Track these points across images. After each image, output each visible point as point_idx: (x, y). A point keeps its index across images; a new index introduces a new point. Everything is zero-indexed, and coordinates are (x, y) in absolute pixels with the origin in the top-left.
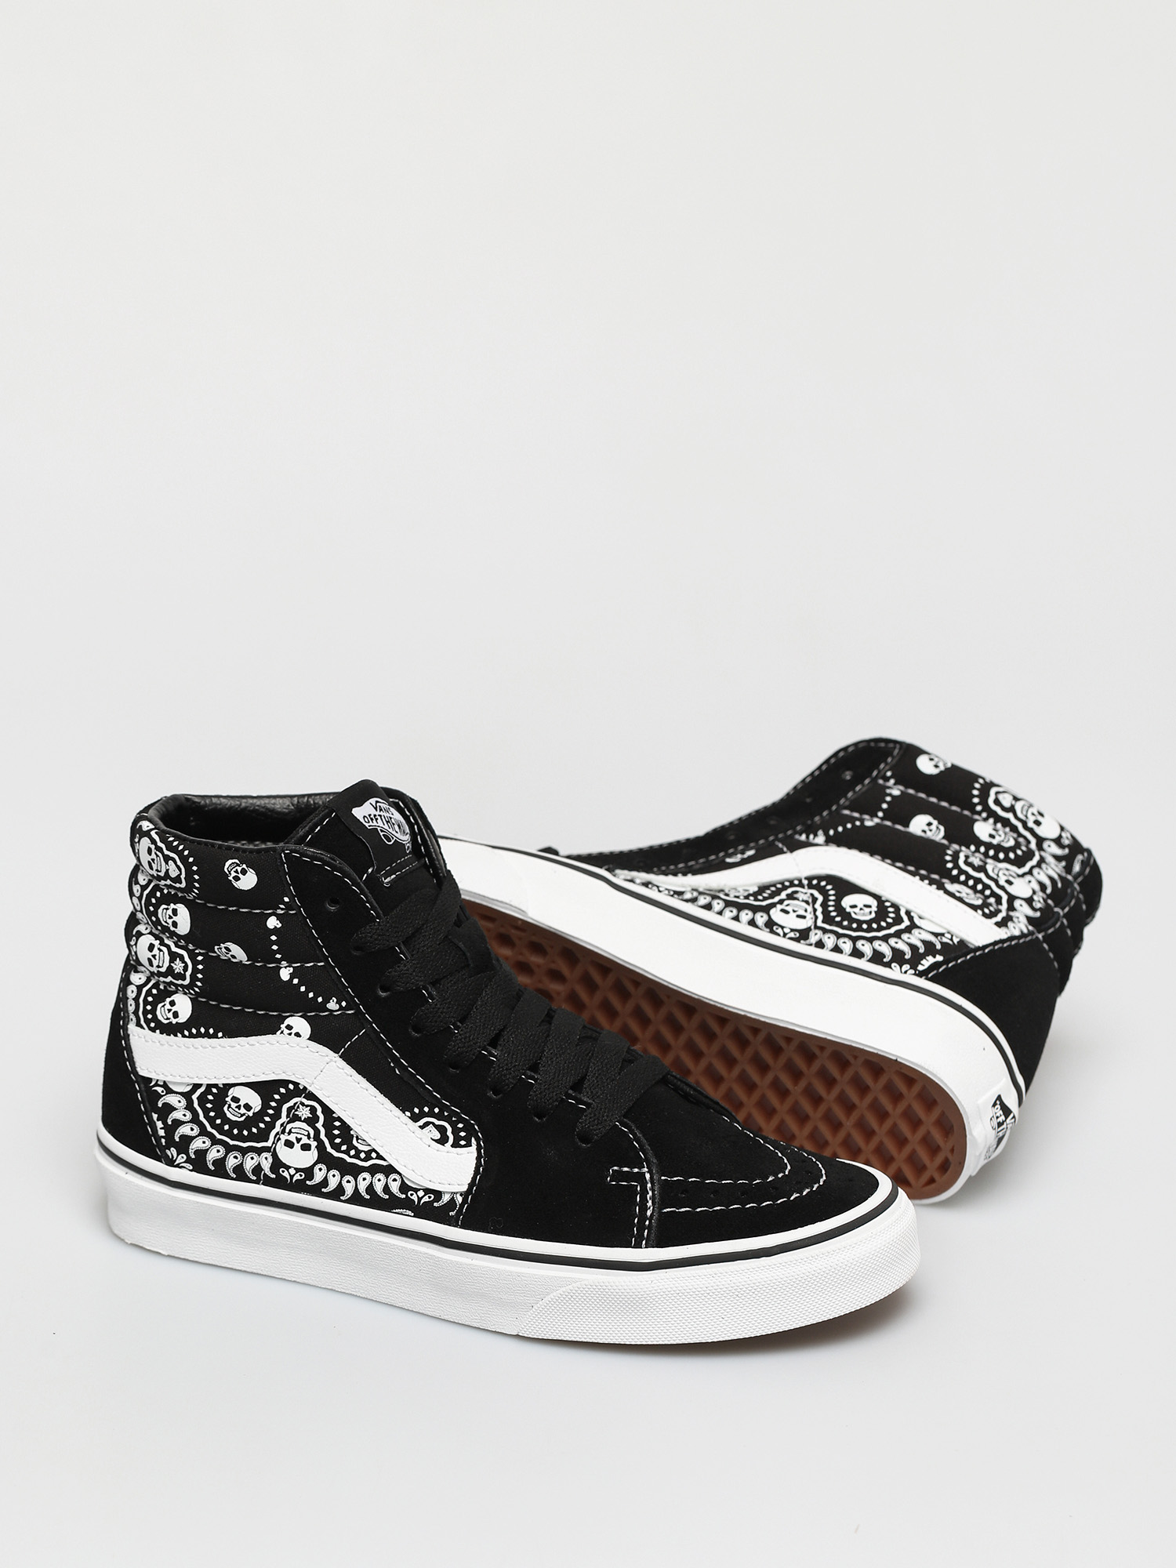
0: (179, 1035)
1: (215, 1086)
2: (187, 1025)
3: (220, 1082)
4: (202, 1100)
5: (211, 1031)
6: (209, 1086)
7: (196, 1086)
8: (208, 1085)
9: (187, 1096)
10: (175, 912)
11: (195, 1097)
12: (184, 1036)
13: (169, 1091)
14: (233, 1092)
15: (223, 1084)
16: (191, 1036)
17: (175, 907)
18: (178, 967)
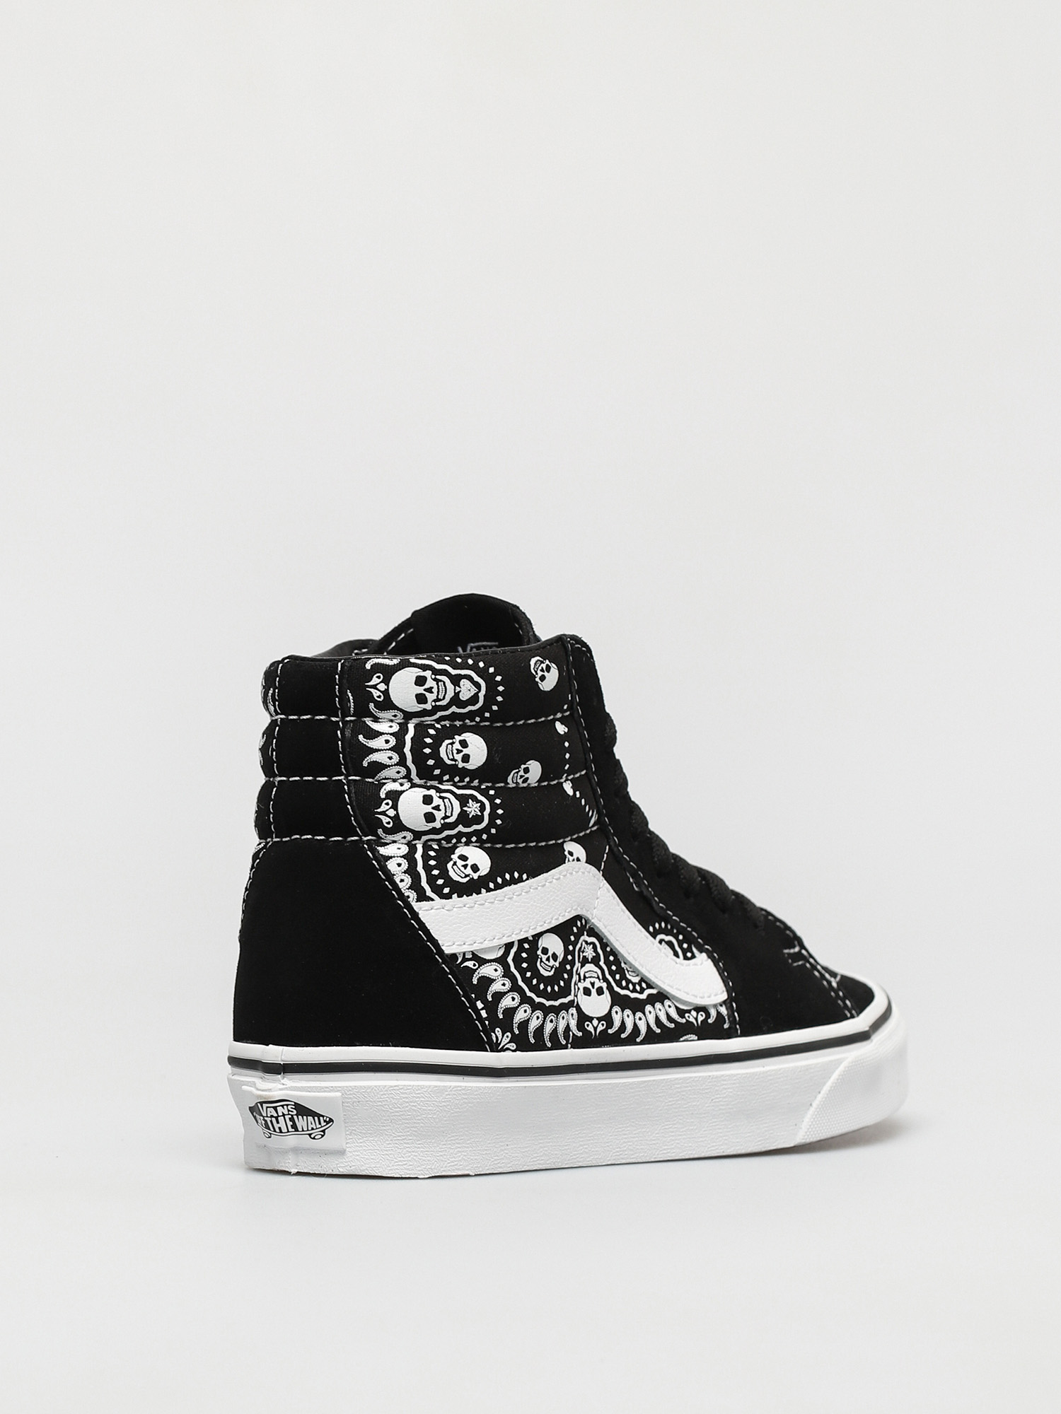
0: (483, 891)
1: (526, 940)
2: (491, 876)
3: (529, 934)
4: (517, 960)
5: (516, 875)
6: (521, 942)
7: (509, 946)
8: (519, 941)
9: (502, 961)
10: (464, 744)
11: (510, 959)
12: (489, 890)
13: (482, 962)
14: (543, 943)
15: (532, 936)
16: (498, 887)
17: (461, 738)
18: (473, 809)
